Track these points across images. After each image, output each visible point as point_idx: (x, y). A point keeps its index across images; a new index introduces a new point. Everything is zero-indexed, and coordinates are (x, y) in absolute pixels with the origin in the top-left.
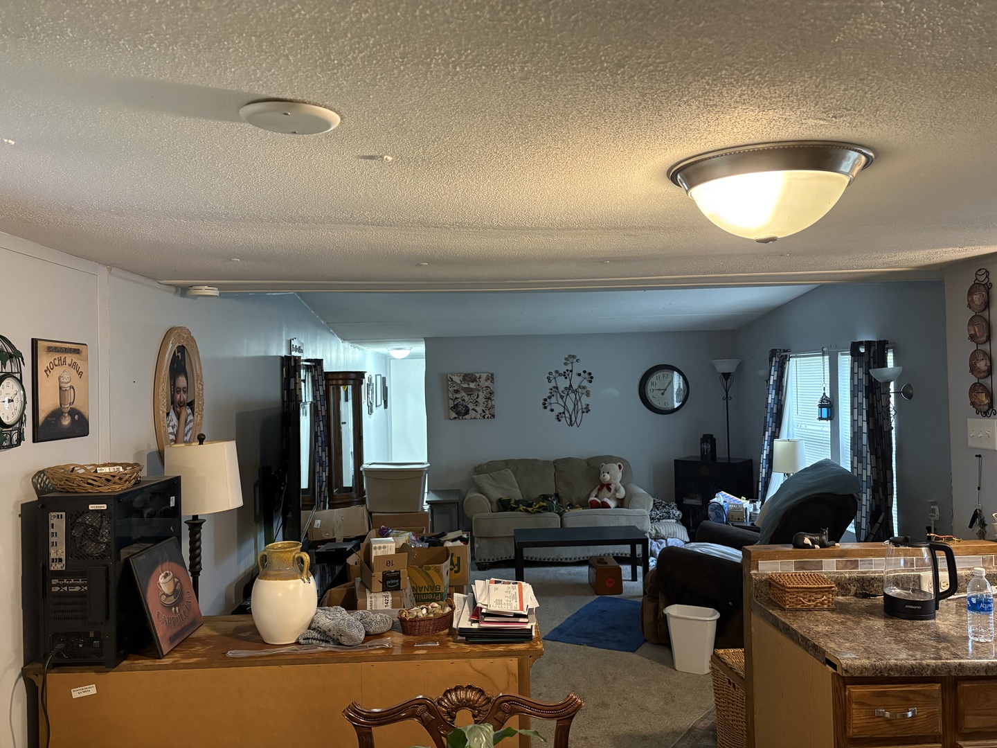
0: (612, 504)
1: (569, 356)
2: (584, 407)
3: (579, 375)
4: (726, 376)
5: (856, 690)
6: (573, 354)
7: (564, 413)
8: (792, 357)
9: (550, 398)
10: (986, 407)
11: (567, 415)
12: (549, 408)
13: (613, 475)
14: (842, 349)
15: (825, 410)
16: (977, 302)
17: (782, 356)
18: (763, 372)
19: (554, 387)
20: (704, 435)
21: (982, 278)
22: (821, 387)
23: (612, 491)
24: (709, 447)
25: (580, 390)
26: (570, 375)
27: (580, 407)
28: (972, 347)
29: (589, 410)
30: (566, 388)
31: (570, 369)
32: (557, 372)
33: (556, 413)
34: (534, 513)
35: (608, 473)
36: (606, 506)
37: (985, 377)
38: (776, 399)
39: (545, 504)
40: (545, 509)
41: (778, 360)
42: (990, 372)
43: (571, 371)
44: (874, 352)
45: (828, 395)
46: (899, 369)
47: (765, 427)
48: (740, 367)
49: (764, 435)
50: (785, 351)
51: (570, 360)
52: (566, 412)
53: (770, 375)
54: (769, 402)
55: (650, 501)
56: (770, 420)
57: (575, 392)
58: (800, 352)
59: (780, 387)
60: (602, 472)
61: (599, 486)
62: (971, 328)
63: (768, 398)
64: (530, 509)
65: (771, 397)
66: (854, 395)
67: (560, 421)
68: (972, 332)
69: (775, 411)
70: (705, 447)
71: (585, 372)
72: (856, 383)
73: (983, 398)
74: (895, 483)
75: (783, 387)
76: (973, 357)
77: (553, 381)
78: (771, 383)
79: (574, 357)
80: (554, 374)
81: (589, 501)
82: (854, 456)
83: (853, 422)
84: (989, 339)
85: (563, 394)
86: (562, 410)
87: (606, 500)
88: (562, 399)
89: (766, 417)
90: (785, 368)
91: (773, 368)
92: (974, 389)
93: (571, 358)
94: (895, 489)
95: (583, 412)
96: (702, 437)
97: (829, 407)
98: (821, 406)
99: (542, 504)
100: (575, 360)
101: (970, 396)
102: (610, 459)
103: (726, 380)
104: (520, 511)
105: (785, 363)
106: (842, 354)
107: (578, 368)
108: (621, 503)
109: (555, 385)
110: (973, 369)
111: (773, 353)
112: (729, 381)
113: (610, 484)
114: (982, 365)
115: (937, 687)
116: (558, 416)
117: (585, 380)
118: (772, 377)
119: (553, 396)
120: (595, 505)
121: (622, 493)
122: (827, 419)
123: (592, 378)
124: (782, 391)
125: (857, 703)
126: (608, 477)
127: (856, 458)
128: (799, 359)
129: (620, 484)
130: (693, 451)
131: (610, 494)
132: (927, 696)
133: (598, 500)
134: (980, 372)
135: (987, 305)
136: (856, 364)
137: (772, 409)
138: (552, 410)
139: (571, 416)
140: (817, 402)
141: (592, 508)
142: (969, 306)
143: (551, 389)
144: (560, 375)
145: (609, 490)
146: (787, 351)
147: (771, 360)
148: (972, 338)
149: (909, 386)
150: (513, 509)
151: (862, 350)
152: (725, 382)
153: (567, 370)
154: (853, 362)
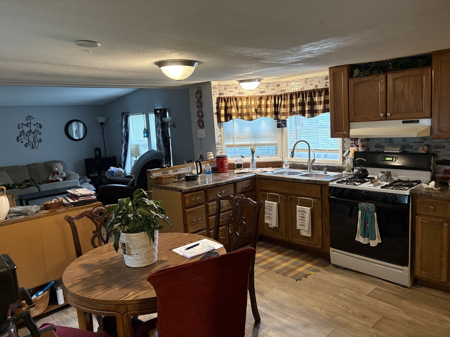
0: (61, 180)
1: (28, 116)
2: (39, 139)
3: (35, 125)
4: (102, 124)
5: (187, 195)
6: (30, 115)
7: (29, 143)
8: (130, 115)
9: (20, 136)
10: (202, 126)
11: (30, 144)
12: (20, 141)
13: (59, 168)
14: (150, 112)
15: (146, 134)
16: (198, 96)
17: (126, 115)
18: (119, 121)
19: (22, 131)
20: (96, 148)
21: (199, 89)
22: (144, 126)
23: (60, 175)
24: (98, 152)
25: (36, 132)
26: (30, 125)
27: (37, 140)
28: (197, 109)
29: (42, 141)
30: (28, 131)
31: (29, 122)
32: (22, 124)
33: (24, 143)
34: (24, 188)
35: (57, 167)
36: (58, 181)
37: (201, 118)
38: (125, 131)
39: (29, 184)
40: (29, 186)
41: (125, 116)
42: (202, 116)
43: (30, 123)
44: (163, 112)
45: (146, 128)
46: (171, 118)
47: (122, 142)
48: (107, 120)
49: (122, 145)
50: (127, 113)
51: (29, 118)
52: (30, 143)
53: (122, 122)
54: (123, 132)
55: (78, 176)
56: (124, 139)
57: (33, 133)
58: (134, 113)
59: (127, 127)
60: (53, 167)
61: (52, 174)
62: (197, 104)
63: (122, 131)
64: (22, 187)
65: (124, 131)
66: (156, 127)
67: (27, 147)
68: (197, 105)
69: (125, 136)
70: (97, 152)
71: (37, 123)
72: (157, 123)
73: (201, 123)
74: (171, 155)
75: (128, 126)
76: (198, 112)
77: (21, 128)
78: (123, 125)
79: (31, 116)
80: (21, 125)
81: (49, 180)
82: (158, 148)
83: (157, 137)
84: (202, 107)
85: (27, 134)
86: (28, 142)
87: (58, 178)
88: (27, 136)
89: (122, 138)
90: (128, 119)
91: (123, 119)
92: (199, 121)
93: (29, 117)
94: (172, 157)
95: (38, 142)
96: (95, 149)
97: (147, 132)
98: (144, 132)
99: (27, 184)
100: (32, 118)
101: (198, 123)
102: (56, 162)
103: (102, 125)
104: (16, 188)
105: (128, 118)
106: (150, 114)
107: (33, 122)
108: (64, 179)
109: (22, 130)
110: (198, 115)
111: (123, 114)
112: (103, 126)
113: (58, 172)
114: (200, 114)
115: (203, 191)
116: (26, 144)
117: (38, 127)
118: (123, 123)
119: (22, 135)
120: (52, 181)
121: (64, 175)
122: (146, 137)
123: (41, 126)
124: (127, 128)
125: (187, 198)
126: (57, 169)
127: (159, 149)
128: (133, 116)
129: (62, 172)
130: (92, 155)
131: (59, 176)
132: (201, 194)
133: (54, 179)
134: (200, 116)
135: (201, 97)
136: (156, 116)
137: (124, 135)
138: (22, 142)
139: (32, 144)
140: (143, 131)
141: (51, 183)
142: (196, 97)
143: (21, 132)
144: (24, 125)
145: (58, 174)
146: (128, 113)
147: (122, 117)
148: (198, 106)
149: (174, 124)
150: (12, 188)
151: (158, 112)
152: (101, 126)
153: (28, 123)
154: (155, 116)
